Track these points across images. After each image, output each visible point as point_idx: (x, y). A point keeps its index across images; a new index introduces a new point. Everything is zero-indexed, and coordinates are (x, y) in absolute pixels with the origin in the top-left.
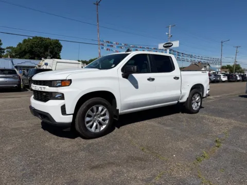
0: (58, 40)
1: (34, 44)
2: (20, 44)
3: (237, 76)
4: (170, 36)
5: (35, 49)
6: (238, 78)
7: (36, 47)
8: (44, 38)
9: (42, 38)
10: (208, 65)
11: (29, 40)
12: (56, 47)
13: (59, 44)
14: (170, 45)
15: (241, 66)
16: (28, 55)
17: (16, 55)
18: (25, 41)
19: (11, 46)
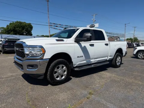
0: (30, 24)
1: (16, 25)
2: (7, 26)
3: (134, 44)
4: (94, 20)
5: (16, 29)
6: (135, 46)
7: (17, 28)
8: (22, 22)
9: (21, 22)
10: (119, 38)
11: (13, 23)
12: (29, 27)
13: (31, 26)
14: (93, 26)
15: (138, 39)
16: (12, 32)
17: (6, 32)
18: (11, 24)
19: (3, 27)
